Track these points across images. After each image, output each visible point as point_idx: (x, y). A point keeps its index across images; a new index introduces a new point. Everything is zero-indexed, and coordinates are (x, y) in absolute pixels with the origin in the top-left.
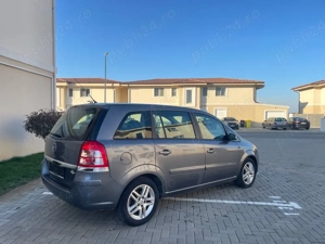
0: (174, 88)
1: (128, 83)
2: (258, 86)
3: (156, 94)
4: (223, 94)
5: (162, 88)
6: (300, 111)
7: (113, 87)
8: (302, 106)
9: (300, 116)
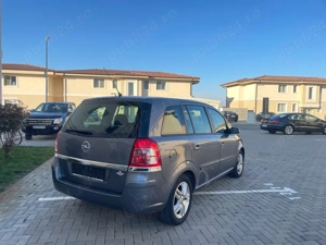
0: (115, 80)
1: (65, 72)
2: (194, 81)
3: (96, 85)
4: (163, 88)
5: (103, 79)
6: (228, 106)
7: (45, 76)
8: (229, 101)
9: (227, 109)
